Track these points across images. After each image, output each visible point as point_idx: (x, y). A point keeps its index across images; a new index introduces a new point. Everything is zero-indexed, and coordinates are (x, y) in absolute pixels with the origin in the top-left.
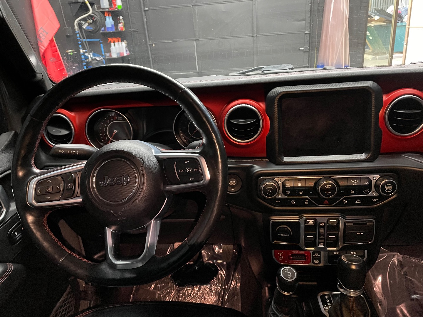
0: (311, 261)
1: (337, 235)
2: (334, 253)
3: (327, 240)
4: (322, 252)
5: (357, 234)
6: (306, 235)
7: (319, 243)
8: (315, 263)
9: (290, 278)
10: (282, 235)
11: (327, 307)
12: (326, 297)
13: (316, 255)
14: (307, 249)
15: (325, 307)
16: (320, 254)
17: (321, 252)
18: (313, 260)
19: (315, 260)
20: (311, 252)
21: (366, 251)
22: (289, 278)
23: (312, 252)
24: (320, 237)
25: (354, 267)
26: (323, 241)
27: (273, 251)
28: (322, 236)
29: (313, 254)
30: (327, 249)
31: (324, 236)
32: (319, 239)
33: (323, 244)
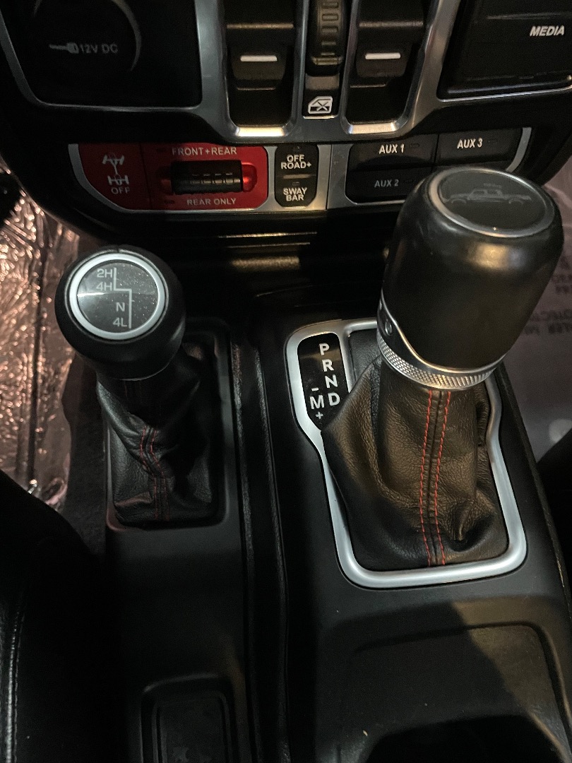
0: (272, 193)
1: (413, 45)
2: (382, 150)
3: (354, 77)
4: (324, 150)
5: (535, 31)
6: (232, 45)
7: (310, 95)
8: (288, 198)
9: (126, 322)
10: (71, 48)
11: (321, 397)
12: (324, 348)
13: (295, 161)
14: (244, 132)
15: (312, 399)
16: (312, 156)
17: (319, 146)
18: (280, 184)
19: (290, 184)
20: (271, 151)
21: (527, 132)
22: (118, 322)
23: (275, 148)
24: (315, 59)
25: (492, 257)
26: (330, 82)
27: (73, 149)
28: (328, 49)
29: (280, 157)
30: (348, 128)
31: (340, 50)
32: (312, 70)
33: (330, 104)
